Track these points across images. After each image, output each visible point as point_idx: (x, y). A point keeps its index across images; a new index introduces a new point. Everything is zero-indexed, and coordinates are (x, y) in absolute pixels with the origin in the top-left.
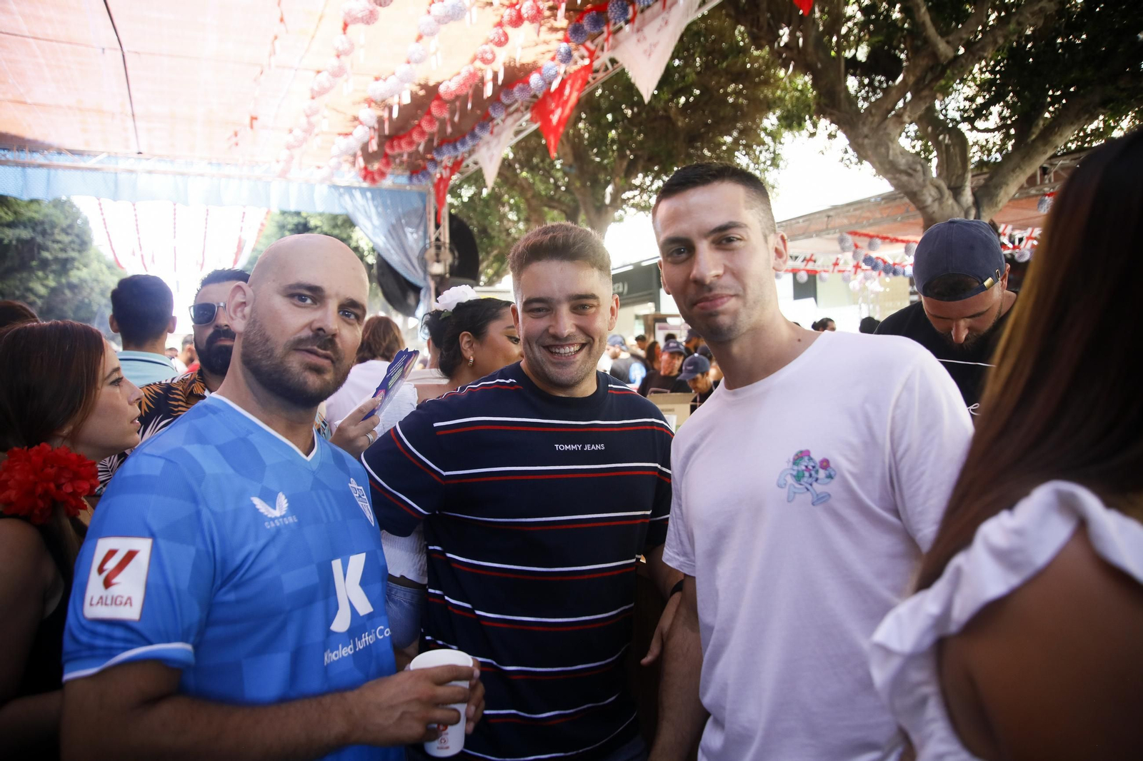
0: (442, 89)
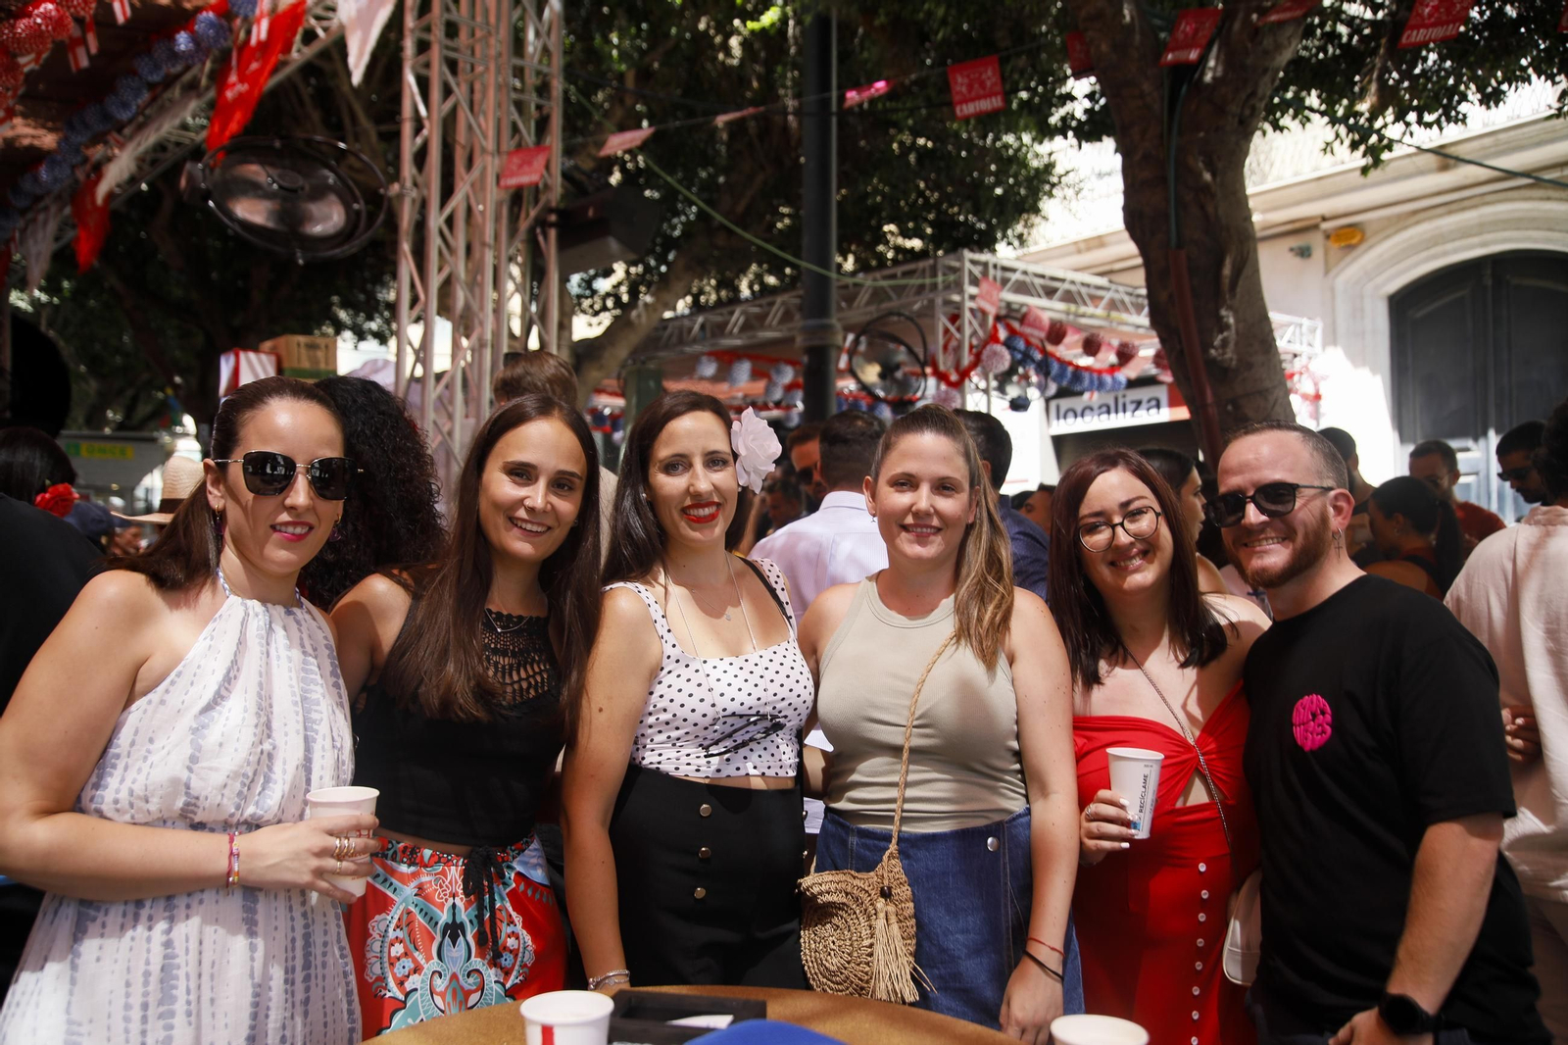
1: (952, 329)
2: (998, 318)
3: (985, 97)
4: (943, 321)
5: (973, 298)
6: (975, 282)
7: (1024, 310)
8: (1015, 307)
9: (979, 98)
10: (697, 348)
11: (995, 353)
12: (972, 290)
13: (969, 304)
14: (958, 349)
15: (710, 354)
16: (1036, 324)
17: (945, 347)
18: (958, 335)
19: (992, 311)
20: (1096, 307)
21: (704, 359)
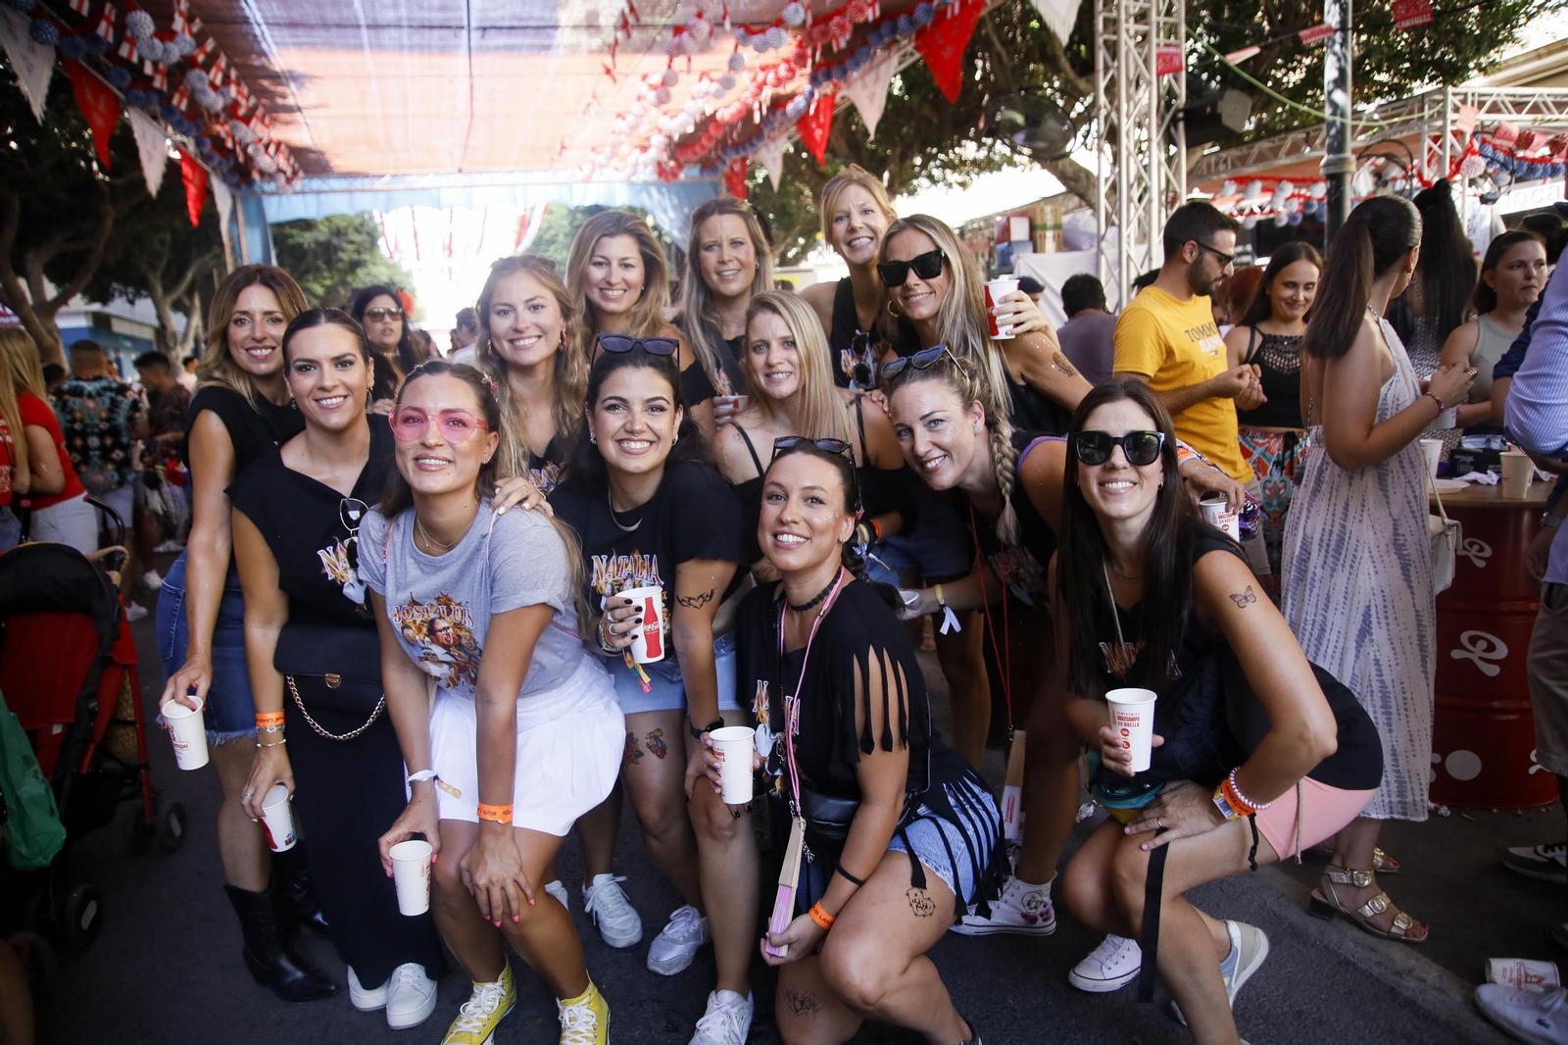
0: (718, 116)
1: (1435, 147)
2: (1474, 134)
3: (1418, 15)
4: (1428, 143)
5: (1454, 122)
6: (1456, 110)
7: (1496, 124)
8: (1486, 123)
9: (1413, 16)
10: (1223, 176)
11: (1473, 163)
12: (1455, 116)
13: (1450, 128)
14: (1441, 160)
15: (1230, 179)
16: (1507, 136)
17: (1429, 162)
18: (1440, 152)
19: (1469, 130)
20: (1561, 113)
21: (1227, 183)
